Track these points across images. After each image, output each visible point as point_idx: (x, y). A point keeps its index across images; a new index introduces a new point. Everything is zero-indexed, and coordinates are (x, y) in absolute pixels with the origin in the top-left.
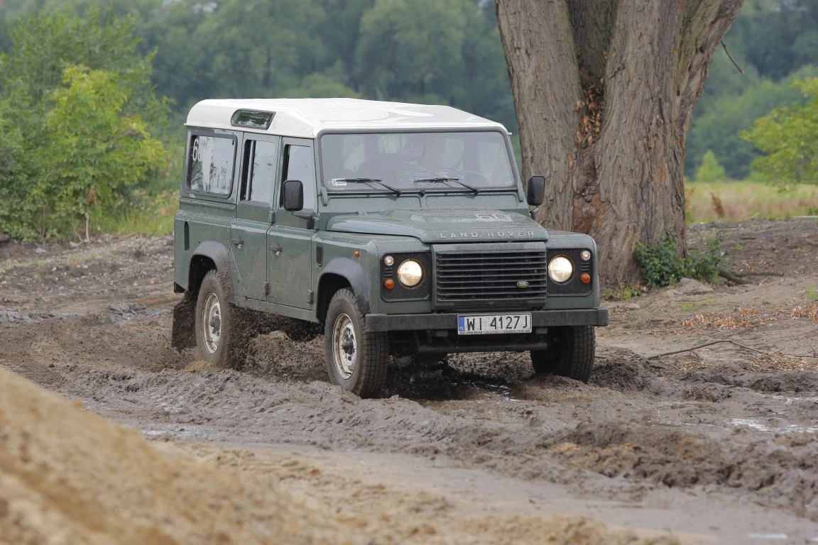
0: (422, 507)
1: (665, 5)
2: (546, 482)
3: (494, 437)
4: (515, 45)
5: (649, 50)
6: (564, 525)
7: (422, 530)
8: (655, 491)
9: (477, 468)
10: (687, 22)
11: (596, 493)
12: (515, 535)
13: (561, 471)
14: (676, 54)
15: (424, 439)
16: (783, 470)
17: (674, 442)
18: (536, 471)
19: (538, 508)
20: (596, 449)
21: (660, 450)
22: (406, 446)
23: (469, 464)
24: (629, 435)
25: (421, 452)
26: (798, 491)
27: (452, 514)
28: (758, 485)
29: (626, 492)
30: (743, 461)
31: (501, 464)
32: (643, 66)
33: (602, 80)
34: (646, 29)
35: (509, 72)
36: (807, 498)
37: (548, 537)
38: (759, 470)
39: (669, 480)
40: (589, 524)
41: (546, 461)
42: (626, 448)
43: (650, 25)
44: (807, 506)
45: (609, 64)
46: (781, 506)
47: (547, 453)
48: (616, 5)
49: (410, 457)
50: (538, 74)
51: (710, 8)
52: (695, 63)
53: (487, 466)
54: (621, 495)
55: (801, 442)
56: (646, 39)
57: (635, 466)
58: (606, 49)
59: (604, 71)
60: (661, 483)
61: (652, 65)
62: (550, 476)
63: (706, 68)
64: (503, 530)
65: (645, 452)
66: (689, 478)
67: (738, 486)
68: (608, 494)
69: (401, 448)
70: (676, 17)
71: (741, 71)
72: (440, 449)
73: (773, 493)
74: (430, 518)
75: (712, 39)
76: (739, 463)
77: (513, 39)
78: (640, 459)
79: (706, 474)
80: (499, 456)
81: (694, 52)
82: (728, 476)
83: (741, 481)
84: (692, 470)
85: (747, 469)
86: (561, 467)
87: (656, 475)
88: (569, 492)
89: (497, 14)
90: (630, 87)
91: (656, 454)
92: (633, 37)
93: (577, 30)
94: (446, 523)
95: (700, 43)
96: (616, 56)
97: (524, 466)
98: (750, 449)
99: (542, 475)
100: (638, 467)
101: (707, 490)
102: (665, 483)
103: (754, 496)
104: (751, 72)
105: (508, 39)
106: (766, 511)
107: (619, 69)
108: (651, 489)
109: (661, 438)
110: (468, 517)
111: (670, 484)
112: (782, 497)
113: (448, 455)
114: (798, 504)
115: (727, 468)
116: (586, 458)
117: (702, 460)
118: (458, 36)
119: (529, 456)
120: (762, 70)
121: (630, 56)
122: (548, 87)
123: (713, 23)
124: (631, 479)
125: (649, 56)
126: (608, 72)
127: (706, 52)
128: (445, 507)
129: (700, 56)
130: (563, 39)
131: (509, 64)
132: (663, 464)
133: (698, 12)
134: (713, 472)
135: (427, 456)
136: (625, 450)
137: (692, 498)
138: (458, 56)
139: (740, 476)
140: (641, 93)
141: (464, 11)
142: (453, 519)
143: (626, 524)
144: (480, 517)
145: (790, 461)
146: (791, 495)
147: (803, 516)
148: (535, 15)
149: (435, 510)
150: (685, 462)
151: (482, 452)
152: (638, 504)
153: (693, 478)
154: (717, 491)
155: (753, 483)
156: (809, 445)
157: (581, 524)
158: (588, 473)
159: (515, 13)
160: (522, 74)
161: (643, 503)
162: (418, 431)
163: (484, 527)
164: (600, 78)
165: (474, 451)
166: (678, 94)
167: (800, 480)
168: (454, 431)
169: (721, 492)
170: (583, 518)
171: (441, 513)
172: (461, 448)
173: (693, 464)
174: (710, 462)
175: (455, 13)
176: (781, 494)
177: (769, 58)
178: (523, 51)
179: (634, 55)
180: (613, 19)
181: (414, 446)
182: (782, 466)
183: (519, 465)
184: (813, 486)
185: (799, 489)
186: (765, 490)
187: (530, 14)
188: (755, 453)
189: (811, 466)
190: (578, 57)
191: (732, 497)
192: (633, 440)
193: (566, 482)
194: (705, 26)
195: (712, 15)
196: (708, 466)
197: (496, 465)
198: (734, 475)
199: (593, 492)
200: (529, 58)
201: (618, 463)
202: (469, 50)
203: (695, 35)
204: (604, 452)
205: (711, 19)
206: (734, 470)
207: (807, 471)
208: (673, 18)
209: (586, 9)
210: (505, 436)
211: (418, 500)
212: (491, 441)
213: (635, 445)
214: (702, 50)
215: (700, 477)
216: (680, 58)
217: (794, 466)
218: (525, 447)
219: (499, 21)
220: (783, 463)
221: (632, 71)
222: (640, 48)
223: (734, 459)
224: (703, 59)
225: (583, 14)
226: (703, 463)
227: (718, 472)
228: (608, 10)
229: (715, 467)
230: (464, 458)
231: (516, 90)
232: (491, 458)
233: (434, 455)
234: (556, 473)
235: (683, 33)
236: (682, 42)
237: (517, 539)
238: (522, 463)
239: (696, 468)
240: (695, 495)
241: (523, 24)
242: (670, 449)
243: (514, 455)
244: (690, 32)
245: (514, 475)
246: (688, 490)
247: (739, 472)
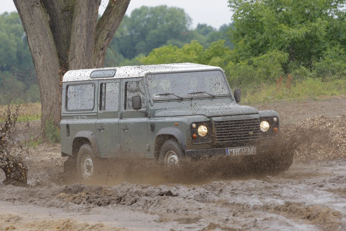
0: (10, 220)
1: (88, 34)
2: (55, 208)
3: (36, 193)
4: (35, 51)
5: (83, 50)
6: (62, 222)
7: (10, 228)
8: (95, 208)
9: (30, 204)
10: (96, 39)
11: (73, 210)
12: (45, 227)
13: (60, 203)
14: (93, 51)
15: (10, 195)
16: (139, 197)
17: (101, 190)
18: (51, 204)
19: (53, 217)
20: (73, 194)
21: (96, 193)
22: (3, 198)
23: (27, 203)
24: (84, 189)
25: (9, 200)
26: (145, 204)
27: (21, 221)
28: (131, 203)
29: (84, 209)
30: (125, 195)
31: (38, 202)
32: (81, 57)
33: (67, 62)
34: (82, 43)
35: (33, 61)
36: (149, 206)
37: (56, 227)
38: (131, 198)
39: (99, 204)
40: (71, 221)
41: (55, 200)
42: (84, 193)
43: (83, 42)
44: (149, 209)
45: (69, 56)
46: (139, 210)
47: (55, 197)
48: (70, 35)
49: (5, 202)
50: (44, 61)
51: (104, 34)
52: (100, 54)
53: (34, 203)
54: (82, 210)
55: (145, 187)
56: (82, 46)
57: (87, 200)
58: (68, 51)
59: (68, 59)
60: (96, 205)
61: (85, 55)
62: (57, 205)
63: (104, 56)
64: (40, 226)
65: (90, 194)
66: (107, 202)
67: (124, 204)
68: (78, 210)
69: (2, 199)
70: (92, 38)
71: (117, 56)
72: (16, 199)
73: (136, 206)
74: (13, 224)
75: (106, 45)
76: (124, 196)
77: (34, 49)
78: (88, 197)
79: (112, 201)
80: (38, 199)
81: (100, 50)
82: (120, 201)
83: (125, 202)
84: (107, 200)
85: (127, 198)
86: (60, 202)
87: (94, 202)
88: (63, 211)
89: (28, 40)
90: (77, 64)
91: (94, 195)
92: (77, 46)
93: (57, 45)
94: (19, 225)
95: (101, 47)
96: (72, 53)
97: (47, 202)
98: (128, 190)
99: (53, 205)
100: (88, 200)
101: (113, 206)
102: (98, 205)
103: (130, 207)
104: (121, 57)
105: (32, 49)
106: (134, 212)
107: (73, 58)
108: (93, 207)
109: (96, 189)
110: (27, 222)
111: (100, 205)
112: (140, 207)
113: (19, 200)
114: (145, 209)
115: (119, 198)
116: (69, 198)
117: (111, 196)
118: (14, 49)
119: (48, 199)
120: (125, 56)
121: (77, 53)
122: (48, 66)
123: (106, 39)
124: (86, 204)
125: (83, 52)
126: (69, 59)
127: (104, 50)
128: (18, 219)
129: (102, 52)
130: (52, 48)
131: (33, 58)
132: (97, 198)
133: (100, 36)
134: (115, 200)
135: (11, 201)
136: (83, 194)
137: (108, 209)
138: (15, 57)
139: (124, 200)
140: (82, 66)
141: (16, 40)
142: (22, 223)
143: (85, 220)
144: (31, 222)
145: (142, 194)
146: (143, 206)
147: (148, 213)
148: (41, 40)
149: (15, 221)
150: (105, 197)
151: (31, 199)
152: (89, 213)
153: (108, 202)
154: (117, 207)
155: (129, 203)
156: (148, 188)
157: (68, 221)
158: (70, 203)
159: (34, 39)
160: (38, 61)
161: (90, 213)
162: (8, 193)
163: (33, 225)
164: (67, 61)
165: (29, 198)
166: (95, 66)
167: (146, 200)
168: (21, 192)
169: (118, 207)
170: (69, 219)
171: (17, 221)
172: (23, 198)
173: (108, 197)
174: (113, 196)
175: (13, 41)
176: (139, 206)
177: (127, 52)
178: (38, 53)
179: (78, 52)
180: (70, 40)
181: (6, 198)
182: (139, 196)
183: (45, 202)
184: (150, 202)
185: (146, 203)
186: (133, 205)
187: (40, 40)
188: (129, 192)
189: (150, 195)
190: (58, 54)
191: (122, 208)
192: (86, 190)
193: (62, 207)
194: (103, 41)
195: (105, 36)
196: (113, 198)
197: (36, 203)
198: (122, 200)
199: (72, 210)
200: (40, 55)
201: (81, 199)
202: (19, 54)
203: (99, 44)
204: (75, 195)
205: (105, 38)
206: (122, 199)
207: (148, 197)
208: (91, 38)
209: (60, 37)
210: (39, 192)
211: (8, 217)
212: (34, 194)
213: (87, 192)
214: (102, 49)
215: (110, 202)
216: (95, 52)
217: (144, 195)
218: (47, 196)
219: (28, 42)
220: (140, 195)
221: (78, 58)
222: (80, 50)
223: (122, 195)
224: (103, 52)
225: (59, 38)
226: (111, 197)
227: (117, 200)
228: (68, 37)
229: (115, 198)
230: (25, 201)
231: (36, 67)
232: (35, 201)
233: (14, 201)
234: (59, 204)
235: (95, 43)
236: (95, 47)
237: (45, 228)
238: (46, 202)
239: (109, 199)
240: (109, 208)
241: (37, 43)
242: (99, 193)
243: (43, 199)
244: (98, 43)
245: (43, 206)
246: (106, 207)
247: (124, 199)
